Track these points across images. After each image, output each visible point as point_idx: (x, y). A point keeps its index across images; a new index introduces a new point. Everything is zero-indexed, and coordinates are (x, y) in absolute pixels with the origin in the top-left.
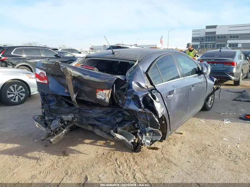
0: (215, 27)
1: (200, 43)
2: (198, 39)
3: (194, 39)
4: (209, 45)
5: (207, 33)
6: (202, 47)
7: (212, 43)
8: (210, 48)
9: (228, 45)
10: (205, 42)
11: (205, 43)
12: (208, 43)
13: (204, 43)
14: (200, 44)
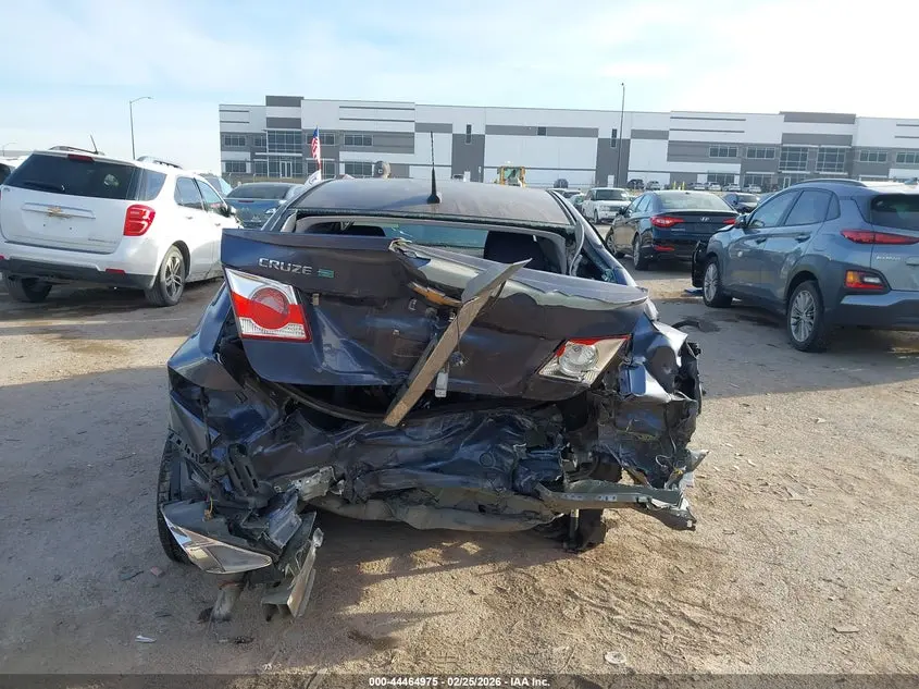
0: (295, 102)
1: (253, 156)
2: (242, 142)
3: (229, 141)
4: (283, 164)
5: (271, 122)
6: (260, 170)
7: (293, 158)
8: (289, 175)
9: (342, 167)
10: (268, 154)
11: (270, 157)
12: (278, 157)
13: (265, 157)
14: (252, 158)
